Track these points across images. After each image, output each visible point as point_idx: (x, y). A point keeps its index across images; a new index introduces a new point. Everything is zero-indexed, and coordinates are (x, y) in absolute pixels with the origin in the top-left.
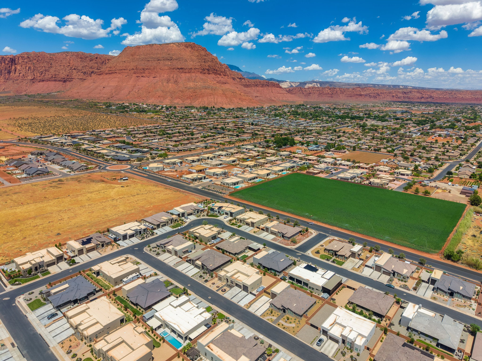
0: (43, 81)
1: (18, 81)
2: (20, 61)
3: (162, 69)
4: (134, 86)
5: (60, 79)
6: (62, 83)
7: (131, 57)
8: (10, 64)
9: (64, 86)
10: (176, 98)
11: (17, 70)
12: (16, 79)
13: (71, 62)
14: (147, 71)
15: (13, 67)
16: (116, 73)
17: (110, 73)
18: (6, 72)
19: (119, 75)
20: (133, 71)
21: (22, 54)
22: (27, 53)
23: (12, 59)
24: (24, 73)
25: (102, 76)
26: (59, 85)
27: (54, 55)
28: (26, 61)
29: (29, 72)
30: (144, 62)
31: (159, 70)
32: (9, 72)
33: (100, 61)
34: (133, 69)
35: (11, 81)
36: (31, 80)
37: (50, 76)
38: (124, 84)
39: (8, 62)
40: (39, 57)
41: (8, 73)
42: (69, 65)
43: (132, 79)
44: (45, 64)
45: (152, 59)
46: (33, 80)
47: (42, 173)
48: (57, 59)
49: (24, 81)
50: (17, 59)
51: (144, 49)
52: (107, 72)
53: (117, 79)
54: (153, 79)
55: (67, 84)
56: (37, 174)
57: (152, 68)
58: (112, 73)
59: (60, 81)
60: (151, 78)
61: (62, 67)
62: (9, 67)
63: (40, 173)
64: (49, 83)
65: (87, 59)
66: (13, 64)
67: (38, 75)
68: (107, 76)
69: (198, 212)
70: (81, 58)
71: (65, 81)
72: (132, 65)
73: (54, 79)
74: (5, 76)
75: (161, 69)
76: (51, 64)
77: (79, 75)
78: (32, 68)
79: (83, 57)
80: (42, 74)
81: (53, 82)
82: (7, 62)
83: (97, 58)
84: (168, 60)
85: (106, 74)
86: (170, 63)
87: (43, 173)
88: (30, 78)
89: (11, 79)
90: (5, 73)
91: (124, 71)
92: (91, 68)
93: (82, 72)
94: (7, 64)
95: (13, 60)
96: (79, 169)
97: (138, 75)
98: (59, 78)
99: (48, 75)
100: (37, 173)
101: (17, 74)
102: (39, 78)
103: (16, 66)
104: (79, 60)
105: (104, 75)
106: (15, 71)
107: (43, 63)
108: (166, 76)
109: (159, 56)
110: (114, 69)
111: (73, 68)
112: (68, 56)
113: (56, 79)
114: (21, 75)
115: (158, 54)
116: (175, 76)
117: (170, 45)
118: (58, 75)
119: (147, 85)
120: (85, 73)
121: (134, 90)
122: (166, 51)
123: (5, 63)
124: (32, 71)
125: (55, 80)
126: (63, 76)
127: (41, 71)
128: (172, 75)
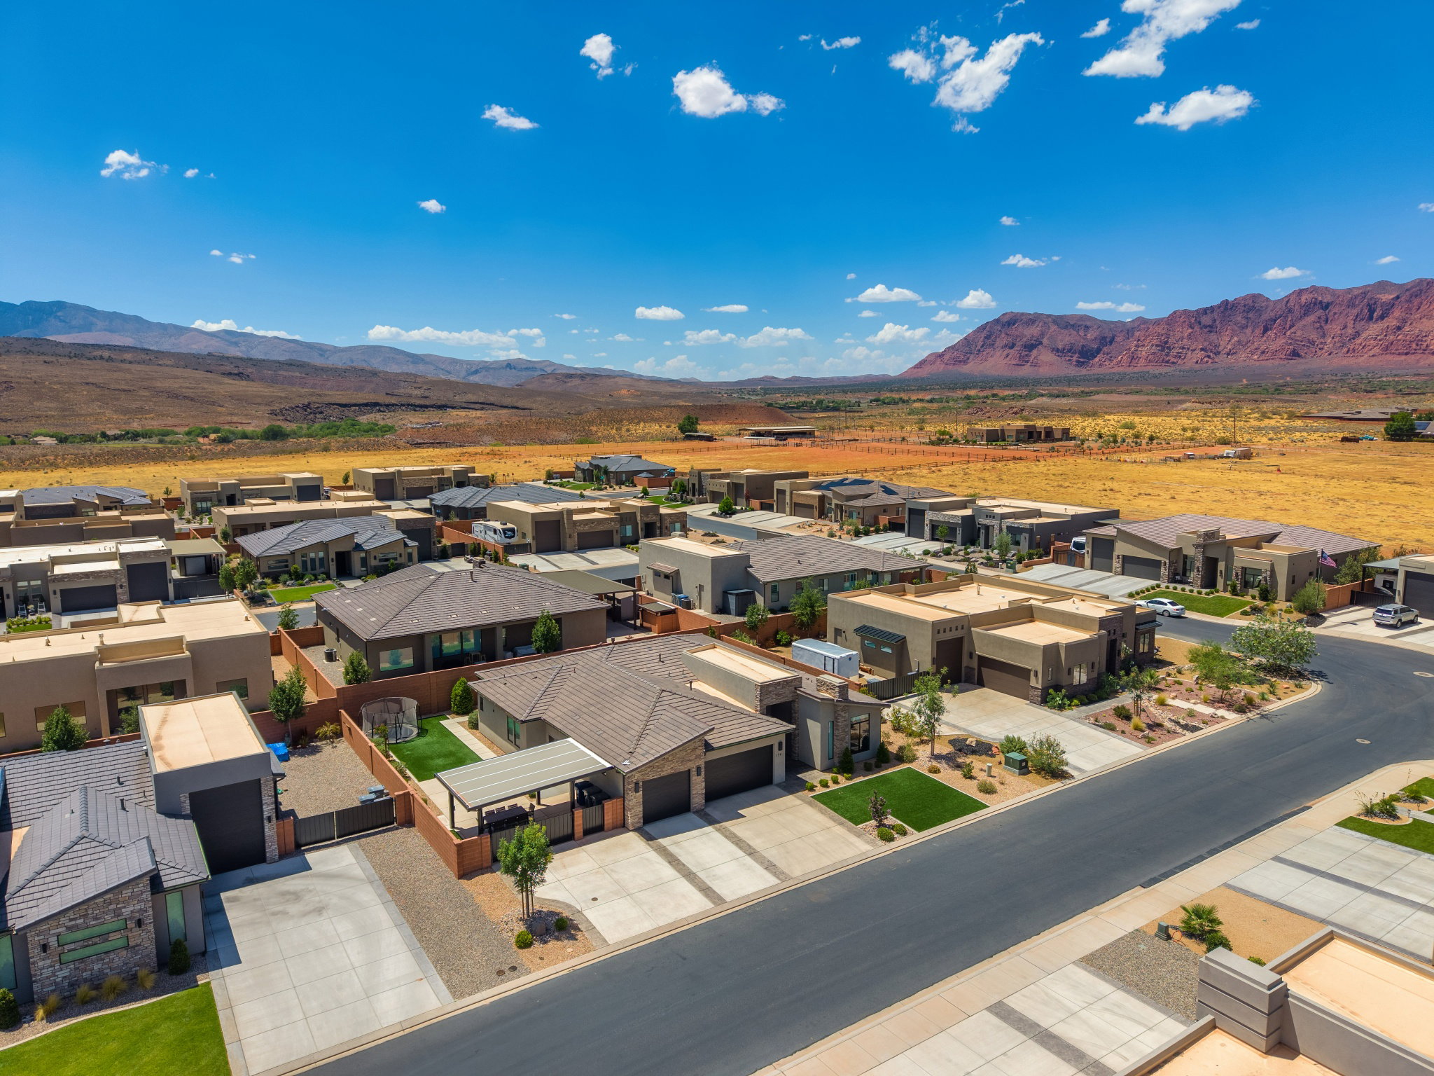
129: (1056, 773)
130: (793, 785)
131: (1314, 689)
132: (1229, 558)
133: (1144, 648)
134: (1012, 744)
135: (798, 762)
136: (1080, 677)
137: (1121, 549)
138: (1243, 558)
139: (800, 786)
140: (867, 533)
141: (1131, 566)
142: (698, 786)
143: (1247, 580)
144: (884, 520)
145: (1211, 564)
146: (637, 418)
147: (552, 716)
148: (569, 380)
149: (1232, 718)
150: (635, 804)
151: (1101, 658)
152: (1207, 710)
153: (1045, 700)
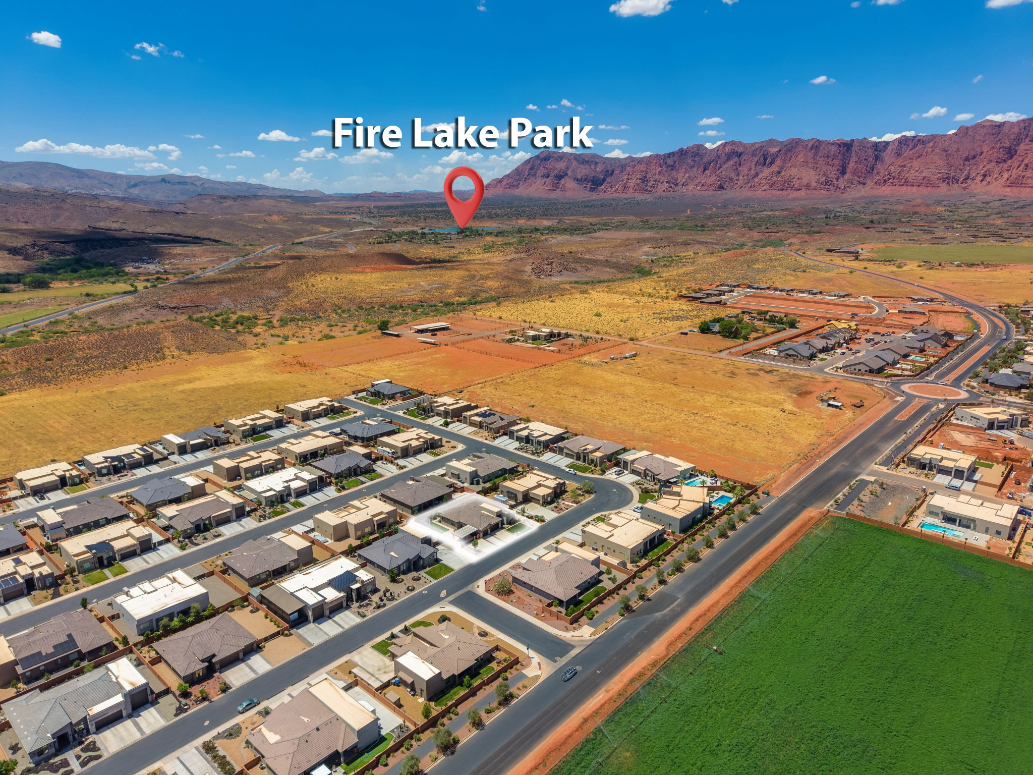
47: (795, 356)
56: (787, 355)
63: (793, 355)
87: (797, 356)
96: (853, 368)
100: (787, 352)
129: (544, 521)
130: (502, 528)
131: (593, 496)
132: (588, 456)
133: (563, 489)
134: (537, 516)
135: (503, 523)
136: (549, 499)
137: (565, 451)
138: (591, 456)
139: (503, 528)
140: (497, 437)
141: (568, 455)
142: (489, 531)
143: (592, 461)
144: (502, 431)
145: (584, 457)
146: (312, 270)
147: (462, 521)
148: (224, 200)
149: (575, 505)
150: (481, 534)
151: (553, 496)
152: (571, 504)
153: (543, 505)
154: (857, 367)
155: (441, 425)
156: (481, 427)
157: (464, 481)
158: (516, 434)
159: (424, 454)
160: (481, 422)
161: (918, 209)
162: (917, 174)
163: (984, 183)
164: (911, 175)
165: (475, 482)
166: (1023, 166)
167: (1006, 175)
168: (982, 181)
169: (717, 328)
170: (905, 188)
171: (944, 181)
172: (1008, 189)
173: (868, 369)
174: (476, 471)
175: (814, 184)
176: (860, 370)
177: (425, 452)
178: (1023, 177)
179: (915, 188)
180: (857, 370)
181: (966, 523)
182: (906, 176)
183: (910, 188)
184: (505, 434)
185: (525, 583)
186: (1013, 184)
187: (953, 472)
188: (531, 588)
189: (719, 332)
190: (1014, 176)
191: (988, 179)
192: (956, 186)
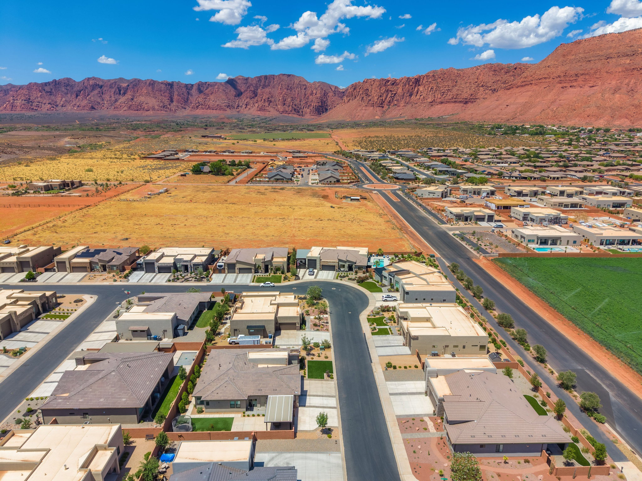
0: (442, 103)
1: (417, 105)
2: (424, 82)
3: (611, 73)
4: (554, 102)
5: (460, 100)
6: (462, 104)
7: (561, 59)
8: (414, 85)
9: (464, 108)
10: (620, 117)
11: (419, 92)
12: (415, 102)
13: (481, 77)
14: (581, 78)
15: (416, 89)
16: (531, 84)
17: (522, 86)
18: (408, 94)
19: (535, 87)
20: (559, 79)
21: (428, 73)
22: (434, 72)
23: (417, 79)
24: (425, 95)
25: (512, 90)
26: (458, 107)
27: (462, 70)
28: (430, 80)
29: (431, 93)
30: (580, 64)
31: (605, 74)
32: (411, 95)
33: (519, 72)
34: (559, 76)
35: (411, 105)
36: (430, 103)
37: (450, 97)
38: (538, 100)
39: (413, 83)
40: (445, 74)
41: (409, 96)
42: (476, 81)
43: (554, 91)
44: (450, 83)
45: (597, 58)
46: (432, 103)
47: (282, 179)
48: (465, 75)
49: (423, 104)
50: (422, 79)
51: (587, 44)
52: (519, 84)
53: (530, 93)
54: (588, 89)
55: (468, 106)
57: (592, 72)
58: (526, 85)
59: (460, 102)
60: (586, 88)
61: (468, 85)
62: (412, 88)
64: (448, 105)
65: (503, 71)
66: (417, 85)
67: (439, 96)
68: (517, 90)
69: (350, 268)
70: (495, 71)
71: (466, 103)
72: (560, 70)
73: (454, 100)
74: (406, 99)
75: (607, 72)
76: (456, 82)
77: (486, 94)
78: (434, 89)
79: (497, 69)
80: (443, 95)
81: (453, 104)
82: (411, 84)
83: (516, 69)
84: (628, 55)
85: (517, 87)
86: (628, 61)
88: (429, 100)
89: (411, 103)
90: (407, 97)
91: (544, 80)
92: (505, 83)
93: (491, 89)
94: (411, 85)
95: (417, 81)
96: (326, 181)
97: (564, 85)
98: (461, 98)
99: (449, 96)
100: (276, 177)
101: (418, 97)
102: (439, 100)
103: (419, 87)
104: (491, 73)
105: (515, 88)
106: (417, 93)
107: (448, 81)
108: (614, 82)
109: (611, 51)
110: (531, 78)
111: (480, 85)
112: (479, 69)
113: (456, 100)
114: (422, 97)
115: (611, 48)
116: (633, 81)
117: (638, 31)
118: (461, 94)
119: (575, 99)
120: (495, 90)
121: (552, 107)
122: (627, 41)
123: (409, 84)
124: (433, 92)
125: (455, 102)
126: (465, 95)
127: (443, 91)
128: (627, 81)
129: (329, 346)
131: (326, 301)
137: (239, 266)
138: (273, 264)
140: (128, 275)
141: (241, 271)
143: (277, 269)
144: (129, 267)
145: (266, 267)
147: (251, 393)
149: (328, 316)
153: (301, 329)
154: (329, 180)
155: (23, 281)
156: (92, 269)
157: (161, 335)
158: (156, 265)
159: (39, 323)
160: (91, 263)
161: (224, 121)
162: (214, 103)
163: (247, 109)
164: (211, 103)
165: (180, 332)
166: (263, 100)
167: (256, 105)
168: (246, 108)
169: (206, 169)
170: (209, 111)
171: (228, 107)
172: (259, 112)
173: (335, 180)
174: (175, 318)
175: (156, 107)
176: (331, 182)
177: (37, 319)
178: (264, 106)
179: (214, 111)
180: (329, 182)
181: (555, 241)
182: (208, 104)
183: (212, 111)
184: (134, 269)
185: (482, 446)
186: (261, 110)
187: (486, 217)
188: (496, 448)
189: (210, 172)
190: (260, 105)
191: (249, 107)
192: (234, 110)
